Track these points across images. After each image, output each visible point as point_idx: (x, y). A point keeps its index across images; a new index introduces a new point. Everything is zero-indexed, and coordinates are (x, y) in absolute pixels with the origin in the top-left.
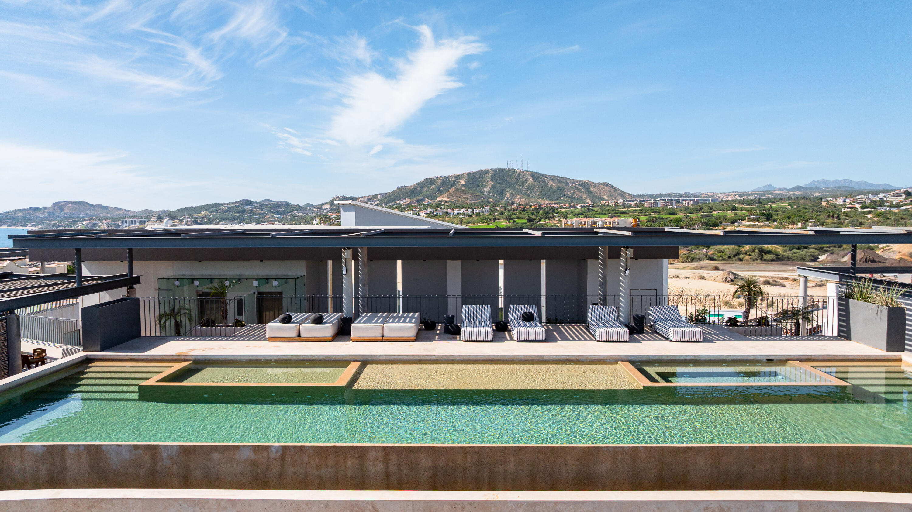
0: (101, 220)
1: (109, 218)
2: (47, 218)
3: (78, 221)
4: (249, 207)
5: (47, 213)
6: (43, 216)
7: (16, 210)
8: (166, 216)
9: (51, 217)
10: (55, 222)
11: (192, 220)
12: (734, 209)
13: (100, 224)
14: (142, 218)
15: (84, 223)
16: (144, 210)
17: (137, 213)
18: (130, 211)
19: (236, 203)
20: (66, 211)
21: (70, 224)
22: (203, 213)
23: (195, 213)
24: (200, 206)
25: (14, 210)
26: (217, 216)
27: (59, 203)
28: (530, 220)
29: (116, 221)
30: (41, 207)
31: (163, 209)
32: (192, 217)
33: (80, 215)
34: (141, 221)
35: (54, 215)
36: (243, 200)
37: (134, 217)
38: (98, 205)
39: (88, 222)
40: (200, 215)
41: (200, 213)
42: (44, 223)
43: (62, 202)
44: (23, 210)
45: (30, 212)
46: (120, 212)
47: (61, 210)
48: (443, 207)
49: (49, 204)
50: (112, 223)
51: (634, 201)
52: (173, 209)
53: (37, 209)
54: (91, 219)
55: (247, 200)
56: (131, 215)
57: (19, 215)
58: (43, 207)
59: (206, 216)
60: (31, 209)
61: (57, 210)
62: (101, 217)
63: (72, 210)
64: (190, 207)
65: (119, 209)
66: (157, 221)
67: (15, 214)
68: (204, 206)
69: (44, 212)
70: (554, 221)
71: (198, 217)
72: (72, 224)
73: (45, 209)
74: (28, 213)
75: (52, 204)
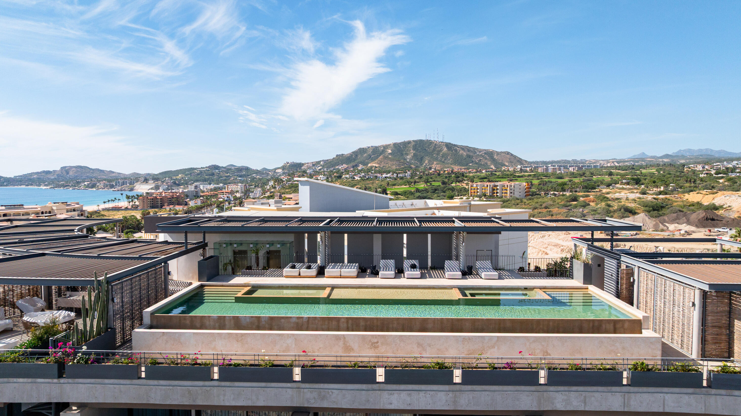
0: (99, 181)
1: (105, 180)
2: (56, 179)
3: (81, 182)
4: (217, 171)
5: (56, 176)
6: (53, 177)
7: (32, 173)
8: (151, 178)
9: (59, 179)
10: (63, 183)
11: (172, 181)
12: (611, 174)
13: (98, 184)
14: (131, 179)
15: (86, 183)
16: (133, 173)
17: (127, 175)
18: (121, 174)
19: (206, 167)
20: (71, 173)
21: (74, 184)
22: (180, 175)
23: (174, 176)
24: (178, 170)
25: (30, 172)
26: (191, 178)
27: (65, 167)
28: (444, 183)
29: (111, 182)
30: (51, 170)
31: (148, 172)
32: (172, 179)
33: (82, 176)
34: (131, 182)
35: (62, 177)
36: (212, 165)
37: (125, 178)
38: (97, 169)
39: (89, 183)
40: (178, 177)
41: (178, 176)
42: (53, 183)
43: (68, 167)
44: (37, 173)
45: (43, 174)
46: (114, 175)
47: (68, 173)
48: (373, 172)
49: (58, 169)
50: (108, 183)
51: (530, 167)
52: (156, 172)
53: (48, 172)
54: (91, 180)
55: (215, 165)
56: (122, 177)
57: (35, 176)
58: (53, 171)
59: (182, 178)
60: (44, 172)
61: (64, 173)
62: (99, 179)
63: (76, 173)
64: (170, 171)
65: (113, 172)
66: (144, 182)
67: (31, 176)
68: (181, 170)
69: (54, 175)
70: (463, 184)
71: (177, 179)
72: (76, 184)
73: (55, 172)
74: (42, 176)
75: (60, 168)
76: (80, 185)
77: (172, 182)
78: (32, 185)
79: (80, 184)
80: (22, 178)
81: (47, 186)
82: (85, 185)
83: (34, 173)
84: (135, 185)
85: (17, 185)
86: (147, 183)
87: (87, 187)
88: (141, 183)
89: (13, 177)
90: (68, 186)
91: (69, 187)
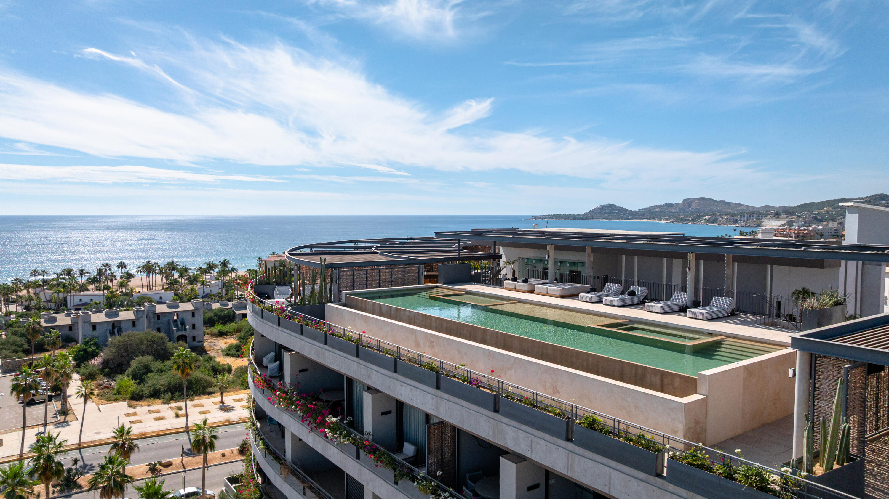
0: (721, 215)
1: (729, 214)
2: (677, 212)
3: (702, 216)
5: (678, 209)
6: (674, 211)
8: (783, 212)
10: (683, 216)
13: (720, 219)
14: (760, 213)
15: (707, 217)
16: (765, 206)
17: (757, 208)
18: (749, 206)
20: (693, 206)
21: (695, 218)
22: (825, 209)
23: (816, 209)
24: (823, 202)
25: (653, 205)
26: (841, 212)
27: (688, 199)
29: (735, 216)
30: (674, 203)
31: (783, 205)
32: (812, 214)
33: (705, 210)
34: (759, 216)
35: (683, 210)
36: (876, 195)
37: (754, 212)
38: (722, 201)
39: (710, 217)
40: (822, 211)
41: (823, 209)
42: (674, 217)
43: (691, 199)
46: (741, 208)
47: (690, 206)
49: (680, 201)
50: (731, 218)
52: (794, 204)
53: (670, 205)
54: (713, 214)
56: (751, 210)
58: (676, 203)
59: (828, 212)
60: (666, 205)
61: (686, 206)
62: (723, 212)
63: (699, 206)
64: (811, 203)
65: (741, 205)
66: (774, 217)
67: (654, 209)
68: (827, 202)
69: (676, 208)
71: (819, 213)
73: (677, 205)
74: (664, 209)
75: (682, 201)
76: (701, 220)
77: (812, 217)
78: (653, 218)
79: (702, 218)
80: (645, 212)
81: (667, 220)
82: (706, 219)
83: (656, 206)
84: (762, 220)
85: (640, 219)
86: (778, 217)
87: (707, 222)
88: (771, 217)
89: (637, 210)
91: (689, 222)
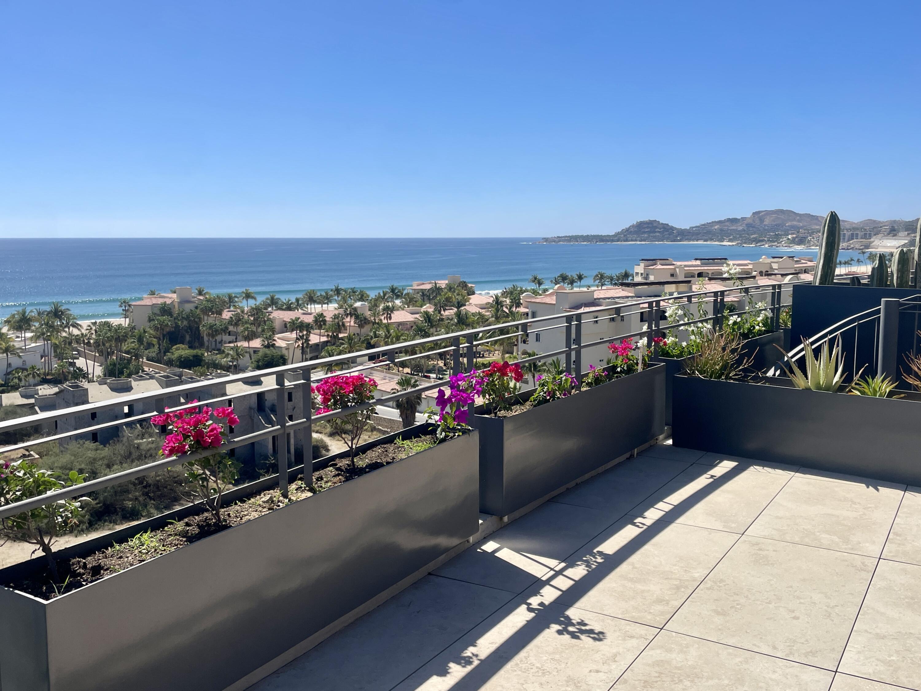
76: (781, 240)
78: (711, 240)
79: (781, 238)
80: (699, 230)
81: (732, 242)
82: (788, 239)
83: (715, 222)
84: (872, 240)
85: (693, 240)
86: (895, 235)
87: (791, 243)
88: (885, 236)
89: (688, 228)
90: (762, 241)
91: (764, 243)
